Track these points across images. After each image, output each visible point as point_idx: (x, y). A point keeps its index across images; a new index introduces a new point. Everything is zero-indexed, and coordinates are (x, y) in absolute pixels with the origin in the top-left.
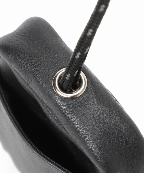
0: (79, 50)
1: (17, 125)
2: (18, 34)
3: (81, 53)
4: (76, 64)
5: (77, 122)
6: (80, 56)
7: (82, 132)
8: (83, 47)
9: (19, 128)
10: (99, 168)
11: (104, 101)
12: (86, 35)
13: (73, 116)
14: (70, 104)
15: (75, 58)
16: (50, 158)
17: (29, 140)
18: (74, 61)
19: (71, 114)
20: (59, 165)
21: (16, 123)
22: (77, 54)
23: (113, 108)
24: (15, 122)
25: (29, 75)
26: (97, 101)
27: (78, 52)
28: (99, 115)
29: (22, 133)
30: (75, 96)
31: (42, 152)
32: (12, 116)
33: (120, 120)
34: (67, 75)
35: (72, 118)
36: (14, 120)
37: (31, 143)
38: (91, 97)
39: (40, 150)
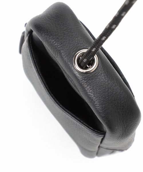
0: (95, 47)
1: (44, 83)
2: (49, 18)
3: (96, 49)
4: (92, 54)
5: (89, 91)
6: (95, 50)
7: (92, 98)
8: (98, 46)
9: (45, 85)
10: (103, 123)
11: (110, 76)
12: (101, 40)
13: (87, 86)
14: (85, 78)
15: (91, 51)
16: (67, 109)
17: (52, 95)
18: (90, 52)
19: (86, 85)
20: (73, 115)
21: (43, 82)
22: (93, 49)
23: (116, 81)
24: (43, 80)
25: (56, 52)
26: (104, 76)
27: (94, 48)
28: (105, 87)
29: (47, 89)
30: (89, 71)
31: (61, 104)
32: (40, 76)
33: (121, 90)
34: (84, 59)
35: (86, 88)
36: (42, 79)
37: (54, 97)
38: (101, 72)
39: (60, 103)
